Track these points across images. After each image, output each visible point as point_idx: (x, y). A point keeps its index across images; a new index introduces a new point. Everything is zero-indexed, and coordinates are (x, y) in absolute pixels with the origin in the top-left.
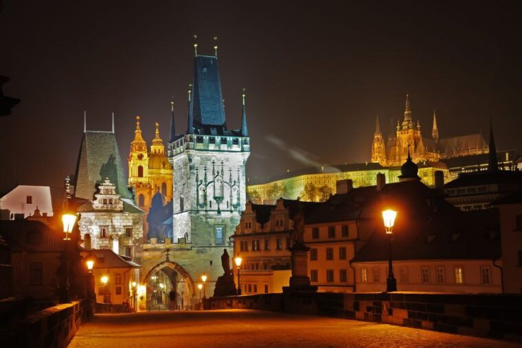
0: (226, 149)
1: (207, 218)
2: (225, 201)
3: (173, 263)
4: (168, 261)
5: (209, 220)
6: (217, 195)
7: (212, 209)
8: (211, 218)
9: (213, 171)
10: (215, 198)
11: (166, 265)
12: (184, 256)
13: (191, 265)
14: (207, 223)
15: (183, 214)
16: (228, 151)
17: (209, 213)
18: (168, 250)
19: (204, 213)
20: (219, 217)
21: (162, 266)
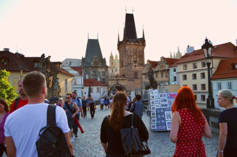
0: (137, 44)
1: (131, 69)
2: (137, 63)
3: (120, 85)
4: (118, 84)
5: (132, 69)
6: (135, 60)
7: (133, 65)
8: (133, 69)
9: (133, 52)
10: (134, 61)
11: (117, 85)
12: (123, 82)
13: (126, 85)
14: (131, 70)
15: (123, 68)
16: (138, 45)
17: (132, 67)
18: (118, 80)
19: (130, 67)
20: (135, 68)
21: (116, 86)
